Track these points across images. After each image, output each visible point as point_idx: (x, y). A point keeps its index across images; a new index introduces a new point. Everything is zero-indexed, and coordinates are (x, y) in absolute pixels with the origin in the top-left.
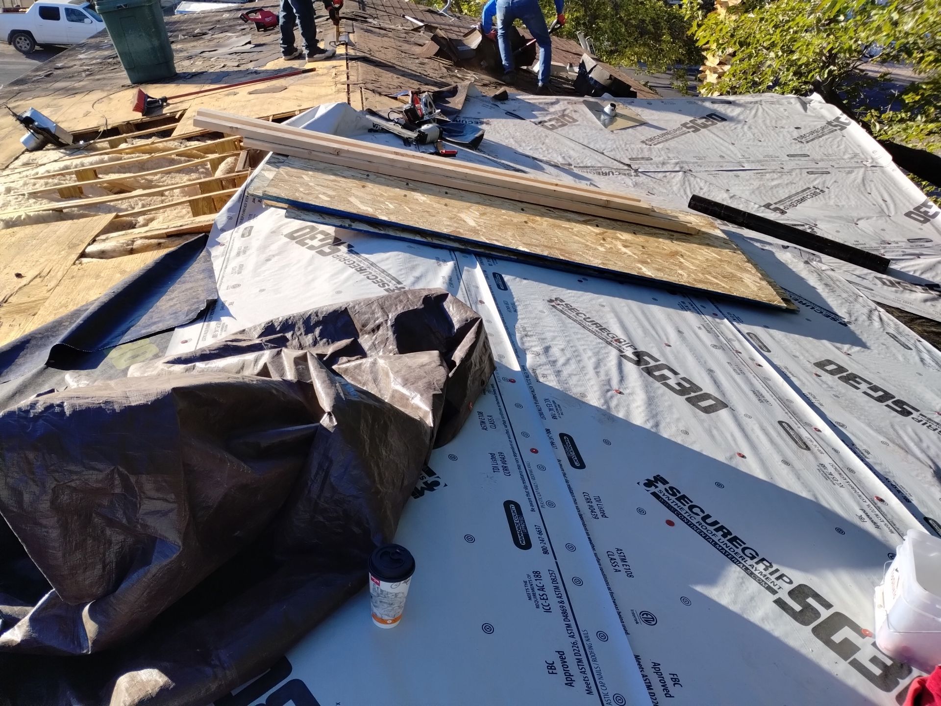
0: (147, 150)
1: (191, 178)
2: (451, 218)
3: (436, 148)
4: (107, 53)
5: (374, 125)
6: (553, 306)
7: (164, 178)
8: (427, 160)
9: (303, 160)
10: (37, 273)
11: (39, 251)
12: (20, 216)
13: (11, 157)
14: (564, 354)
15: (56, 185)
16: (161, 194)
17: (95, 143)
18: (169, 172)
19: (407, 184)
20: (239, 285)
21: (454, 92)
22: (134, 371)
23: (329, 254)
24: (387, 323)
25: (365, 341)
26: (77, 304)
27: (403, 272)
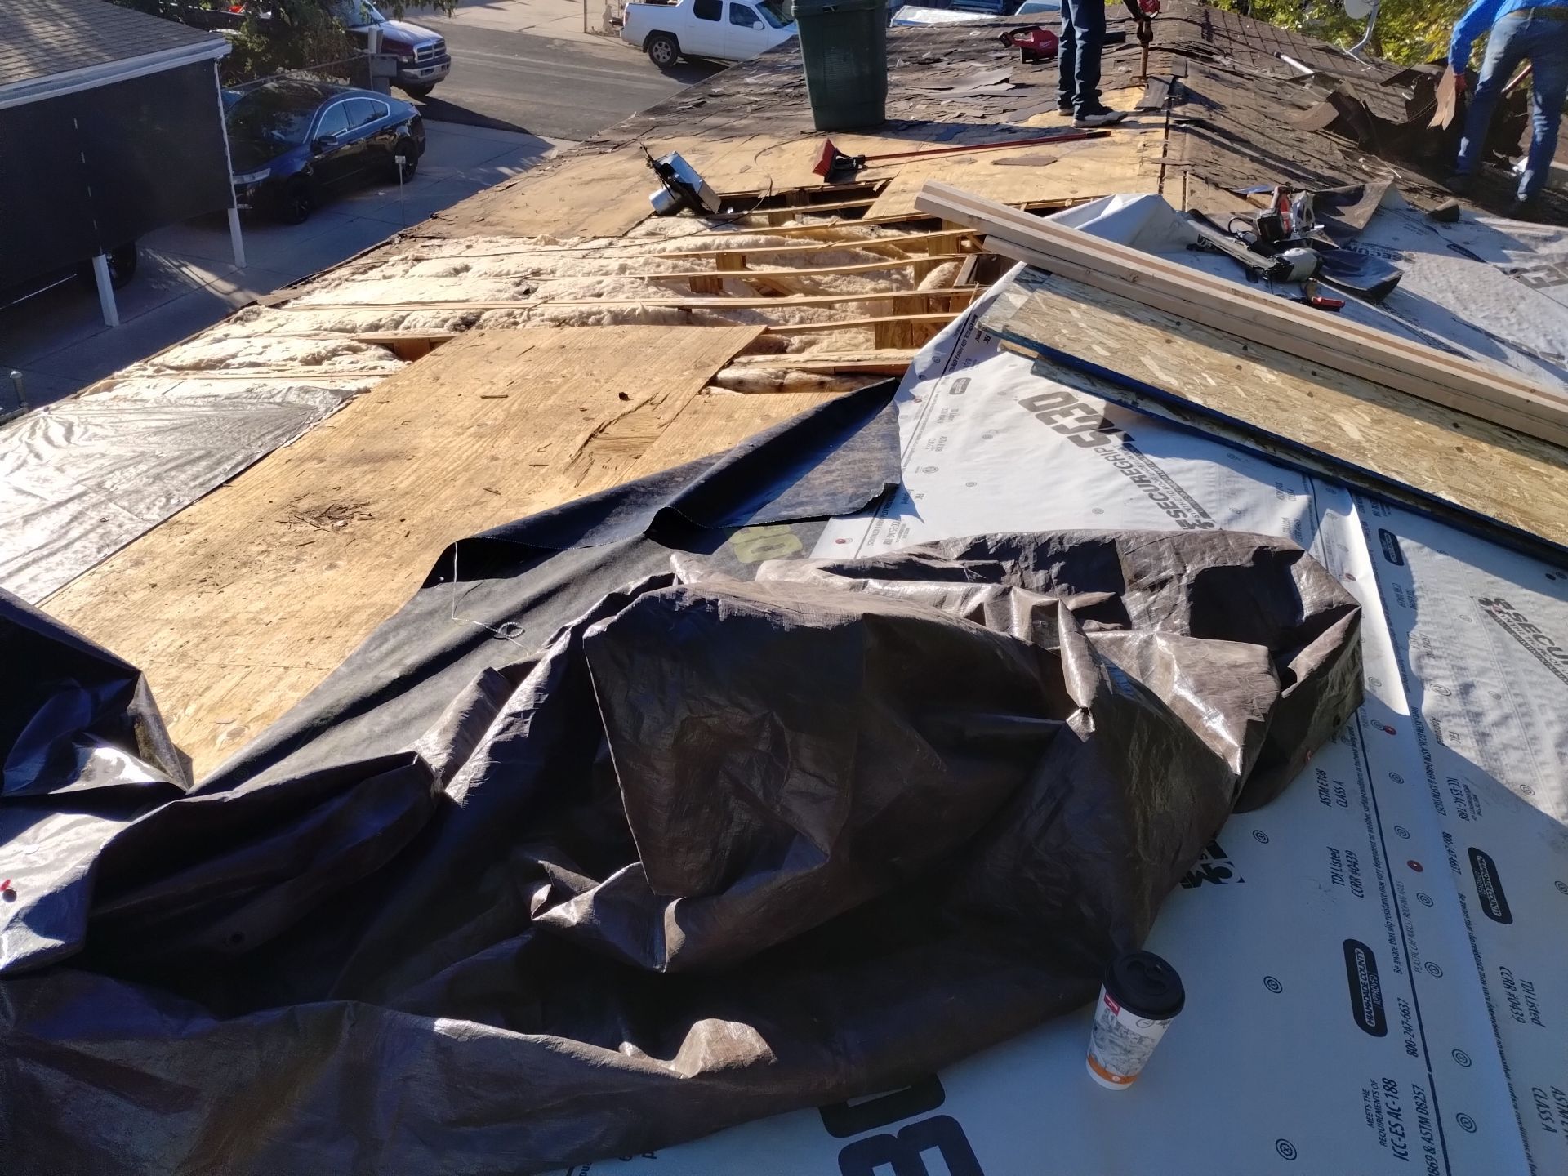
0: (821, 234)
1: (877, 287)
2: (1317, 419)
3: (1304, 292)
4: (786, 78)
5: (1201, 239)
6: (1489, 612)
7: (839, 282)
8: (1290, 310)
9: (1074, 284)
10: (648, 397)
11: (655, 366)
12: (634, 310)
13: (633, 221)
14: (1500, 706)
15: (687, 270)
16: (830, 305)
17: (749, 214)
18: (846, 274)
19: (1245, 348)
20: (936, 469)
21: (1355, 197)
22: (767, 572)
23: (1089, 444)
24: (1179, 580)
25: (1134, 603)
26: (697, 454)
27: (1214, 497)
